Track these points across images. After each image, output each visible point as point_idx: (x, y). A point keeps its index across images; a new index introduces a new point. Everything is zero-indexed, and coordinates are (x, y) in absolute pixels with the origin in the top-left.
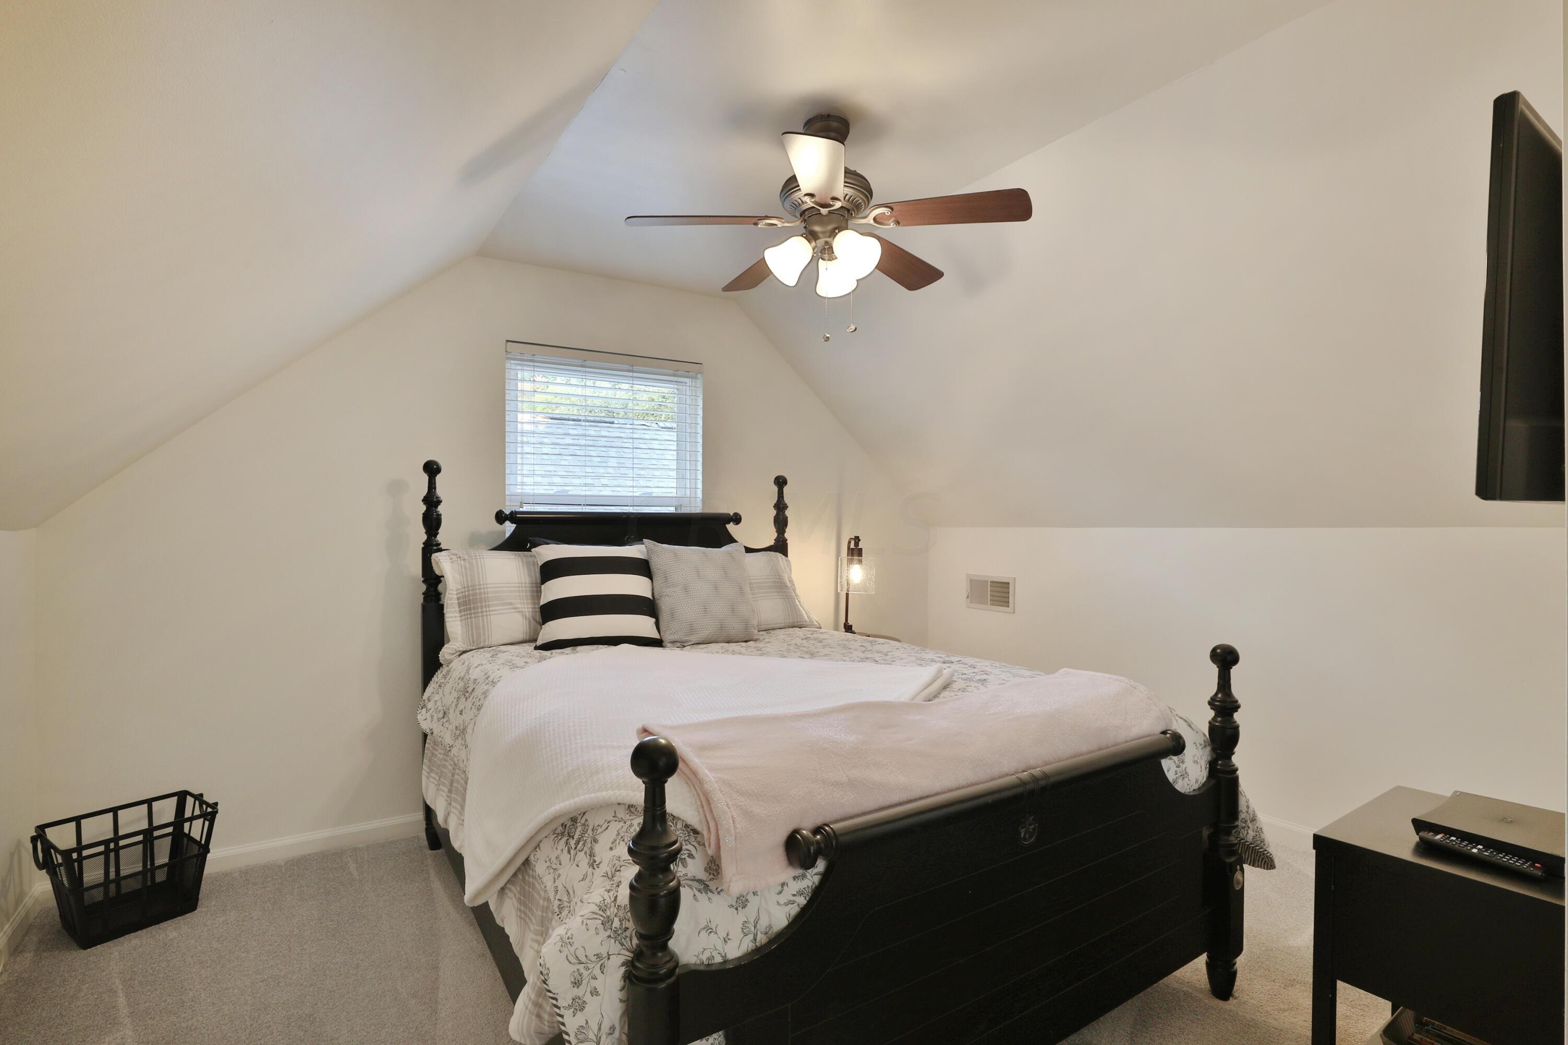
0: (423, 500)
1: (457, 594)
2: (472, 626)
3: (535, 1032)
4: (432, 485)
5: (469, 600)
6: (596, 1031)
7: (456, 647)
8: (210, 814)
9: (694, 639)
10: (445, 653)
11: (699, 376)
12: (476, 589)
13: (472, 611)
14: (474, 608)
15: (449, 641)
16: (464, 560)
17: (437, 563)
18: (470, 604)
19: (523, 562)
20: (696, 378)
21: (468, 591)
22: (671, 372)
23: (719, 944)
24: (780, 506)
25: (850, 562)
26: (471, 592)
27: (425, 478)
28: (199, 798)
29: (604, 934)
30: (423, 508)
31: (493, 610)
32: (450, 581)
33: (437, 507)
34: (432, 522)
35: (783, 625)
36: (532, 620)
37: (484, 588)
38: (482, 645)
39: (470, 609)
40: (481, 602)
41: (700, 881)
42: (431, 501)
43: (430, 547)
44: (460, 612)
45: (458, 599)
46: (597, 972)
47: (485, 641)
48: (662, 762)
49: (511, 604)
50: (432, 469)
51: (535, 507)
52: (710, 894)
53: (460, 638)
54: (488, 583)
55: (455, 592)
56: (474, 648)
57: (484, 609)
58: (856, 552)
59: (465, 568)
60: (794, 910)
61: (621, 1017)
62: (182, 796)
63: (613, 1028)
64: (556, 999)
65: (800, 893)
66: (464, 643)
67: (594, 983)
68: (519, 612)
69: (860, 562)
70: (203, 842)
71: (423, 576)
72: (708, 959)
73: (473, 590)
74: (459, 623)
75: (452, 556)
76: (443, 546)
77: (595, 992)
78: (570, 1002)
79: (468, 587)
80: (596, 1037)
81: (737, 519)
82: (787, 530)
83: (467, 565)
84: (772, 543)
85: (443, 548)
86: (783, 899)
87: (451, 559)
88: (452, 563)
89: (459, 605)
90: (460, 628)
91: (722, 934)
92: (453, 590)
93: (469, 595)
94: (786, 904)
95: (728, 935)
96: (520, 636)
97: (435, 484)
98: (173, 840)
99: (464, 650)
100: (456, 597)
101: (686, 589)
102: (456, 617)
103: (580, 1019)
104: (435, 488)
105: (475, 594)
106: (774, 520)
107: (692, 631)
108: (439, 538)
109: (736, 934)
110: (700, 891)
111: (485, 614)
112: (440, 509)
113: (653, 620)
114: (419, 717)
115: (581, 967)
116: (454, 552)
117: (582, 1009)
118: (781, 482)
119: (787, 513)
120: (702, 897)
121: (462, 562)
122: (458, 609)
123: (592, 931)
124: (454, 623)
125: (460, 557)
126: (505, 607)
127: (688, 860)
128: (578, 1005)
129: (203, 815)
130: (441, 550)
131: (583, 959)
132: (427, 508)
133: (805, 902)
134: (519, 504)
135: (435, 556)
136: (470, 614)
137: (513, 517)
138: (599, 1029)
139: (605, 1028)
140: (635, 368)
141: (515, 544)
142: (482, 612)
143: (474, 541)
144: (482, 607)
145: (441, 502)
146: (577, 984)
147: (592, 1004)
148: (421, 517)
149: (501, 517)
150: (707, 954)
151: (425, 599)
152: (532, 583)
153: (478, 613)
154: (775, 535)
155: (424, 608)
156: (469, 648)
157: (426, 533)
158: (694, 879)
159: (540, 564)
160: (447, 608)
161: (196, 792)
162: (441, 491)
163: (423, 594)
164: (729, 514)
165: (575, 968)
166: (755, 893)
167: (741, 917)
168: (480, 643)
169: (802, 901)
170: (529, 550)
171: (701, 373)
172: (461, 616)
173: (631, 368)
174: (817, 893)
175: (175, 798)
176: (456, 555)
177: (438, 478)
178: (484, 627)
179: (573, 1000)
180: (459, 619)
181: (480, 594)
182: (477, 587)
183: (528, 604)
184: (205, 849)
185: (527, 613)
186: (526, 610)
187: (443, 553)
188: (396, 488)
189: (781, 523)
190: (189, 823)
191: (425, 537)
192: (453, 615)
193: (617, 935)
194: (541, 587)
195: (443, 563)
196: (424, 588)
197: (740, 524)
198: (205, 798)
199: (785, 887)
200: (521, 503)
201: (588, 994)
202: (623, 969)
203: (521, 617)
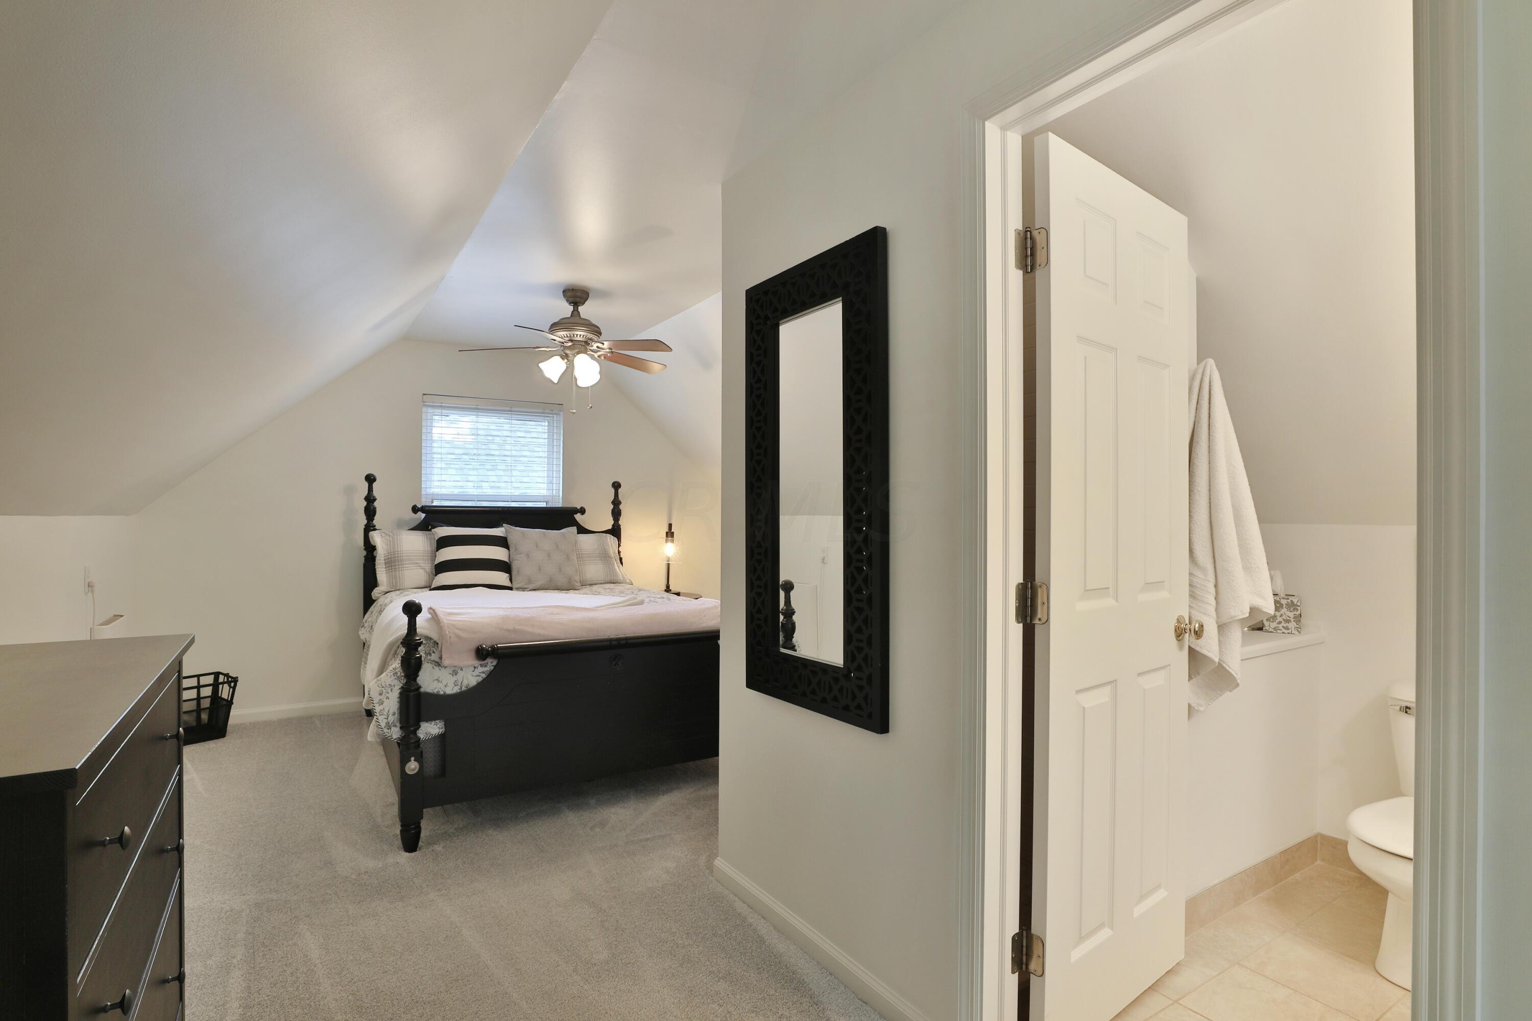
0: (365, 499)
1: (384, 557)
2: (392, 576)
3: (376, 734)
4: (370, 489)
5: (391, 561)
6: (387, 712)
7: (382, 589)
8: (233, 681)
9: (531, 587)
10: (375, 593)
11: (561, 413)
12: (395, 554)
13: (393, 568)
14: (394, 566)
15: (379, 586)
16: (389, 536)
17: (372, 538)
18: (393, 563)
19: (427, 537)
20: (559, 414)
21: (391, 555)
22: (541, 411)
23: (443, 687)
24: (616, 503)
25: (667, 541)
26: (392, 556)
27: (366, 484)
28: (227, 675)
29: (393, 678)
30: (365, 503)
31: (406, 567)
32: (380, 549)
33: (373, 503)
34: (370, 512)
35: (603, 581)
36: (430, 574)
37: (400, 554)
38: (398, 588)
39: (391, 566)
40: (398, 562)
41: (436, 662)
42: (370, 499)
43: (369, 527)
44: (386, 568)
45: (385, 560)
46: (389, 691)
47: (400, 586)
48: (414, 609)
49: (417, 563)
50: (370, 479)
51: (442, 503)
52: (440, 668)
53: (385, 584)
54: (403, 550)
55: (383, 556)
56: (393, 590)
57: (400, 567)
58: (669, 534)
59: (390, 541)
60: (480, 679)
61: (398, 709)
62: (217, 675)
63: (394, 714)
64: (373, 701)
65: (483, 672)
66: (387, 587)
67: (387, 695)
68: (422, 569)
69: (673, 541)
70: (229, 699)
71: (364, 546)
72: (437, 692)
73: (393, 554)
74: (385, 575)
75: (382, 534)
76: (377, 527)
77: (388, 698)
78: (378, 701)
79: (391, 553)
80: (387, 714)
81: (582, 511)
82: (620, 519)
83: (391, 539)
84: (610, 527)
85: (377, 528)
86: (474, 674)
87: (381, 535)
88: (381, 538)
89: (386, 563)
90: (385, 578)
91: (444, 683)
92: (382, 555)
93: (391, 558)
94: (476, 676)
95: (447, 684)
96: (423, 584)
97: (372, 488)
98: (211, 700)
99: (387, 591)
100: (383, 558)
101: (528, 556)
102: (383, 571)
103: (381, 707)
104: (372, 491)
105: (395, 557)
106: (612, 512)
107: (530, 581)
108: (375, 522)
109: (451, 685)
110: (436, 666)
111: (400, 569)
112: (376, 504)
113: (507, 575)
114: (360, 632)
115: (383, 689)
116: (383, 531)
117: (382, 704)
118: (616, 486)
119: (621, 507)
120: (437, 668)
121: (388, 537)
122: (384, 566)
123: (389, 676)
124: (382, 575)
125: (387, 534)
126: (413, 565)
127: (433, 654)
128: (381, 703)
129: (229, 683)
130: (375, 530)
131: (384, 686)
132: (367, 504)
133: (485, 676)
134: (431, 500)
135: (371, 533)
136: (392, 569)
137: (423, 509)
138: (389, 711)
139: (391, 712)
140: (513, 409)
141: (424, 527)
142: (399, 568)
143: (400, 524)
144: (398, 565)
145: (376, 499)
146: (381, 694)
147: (386, 702)
148: (363, 509)
149: (415, 510)
150: (437, 690)
151: (365, 560)
152: (432, 551)
153: (396, 568)
154: (613, 522)
155: (365, 566)
156: (390, 590)
157: (366, 519)
158: (434, 661)
159: (436, 539)
160: (377, 565)
161: (225, 672)
162: (376, 493)
163: (365, 557)
164: (577, 508)
165: (380, 689)
166: (461, 669)
167: (455, 678)
168: (397, 587)
169: (484, 676)
170: (430, 530)
171: (563, 411)
172: (386, 571)
173: (510, 409)
174: (491, 674)
175: (213, 676)
176: (385, 533)
177: (375, 485)
178: (399, 576)
179: (379, 700)
180: (385, 572)
181: (398, 557)
182: (396, 553)
183: (428, 564)
184: (230, 703)
185: (427, 570)
186: (427, 567)
187: (376, 531)
188: (349, 491)
189: (616, 514)
190: (222, 685)
191: (365, 522)
192: (381, 570)
193: (398, 678)
194: (436, 553)
195: (376, 538)
196: (365, 553)
197: (584, 515)
198: (230, 675)
199: (476, 669)
200: (432, 500)
201: (385, 698)
202: (399, 690)
203: (423, 571)
